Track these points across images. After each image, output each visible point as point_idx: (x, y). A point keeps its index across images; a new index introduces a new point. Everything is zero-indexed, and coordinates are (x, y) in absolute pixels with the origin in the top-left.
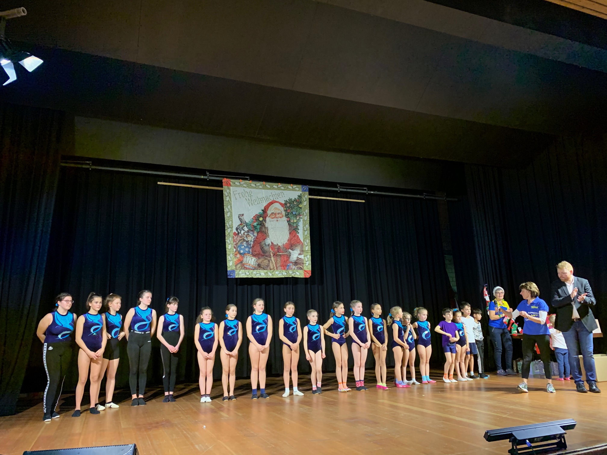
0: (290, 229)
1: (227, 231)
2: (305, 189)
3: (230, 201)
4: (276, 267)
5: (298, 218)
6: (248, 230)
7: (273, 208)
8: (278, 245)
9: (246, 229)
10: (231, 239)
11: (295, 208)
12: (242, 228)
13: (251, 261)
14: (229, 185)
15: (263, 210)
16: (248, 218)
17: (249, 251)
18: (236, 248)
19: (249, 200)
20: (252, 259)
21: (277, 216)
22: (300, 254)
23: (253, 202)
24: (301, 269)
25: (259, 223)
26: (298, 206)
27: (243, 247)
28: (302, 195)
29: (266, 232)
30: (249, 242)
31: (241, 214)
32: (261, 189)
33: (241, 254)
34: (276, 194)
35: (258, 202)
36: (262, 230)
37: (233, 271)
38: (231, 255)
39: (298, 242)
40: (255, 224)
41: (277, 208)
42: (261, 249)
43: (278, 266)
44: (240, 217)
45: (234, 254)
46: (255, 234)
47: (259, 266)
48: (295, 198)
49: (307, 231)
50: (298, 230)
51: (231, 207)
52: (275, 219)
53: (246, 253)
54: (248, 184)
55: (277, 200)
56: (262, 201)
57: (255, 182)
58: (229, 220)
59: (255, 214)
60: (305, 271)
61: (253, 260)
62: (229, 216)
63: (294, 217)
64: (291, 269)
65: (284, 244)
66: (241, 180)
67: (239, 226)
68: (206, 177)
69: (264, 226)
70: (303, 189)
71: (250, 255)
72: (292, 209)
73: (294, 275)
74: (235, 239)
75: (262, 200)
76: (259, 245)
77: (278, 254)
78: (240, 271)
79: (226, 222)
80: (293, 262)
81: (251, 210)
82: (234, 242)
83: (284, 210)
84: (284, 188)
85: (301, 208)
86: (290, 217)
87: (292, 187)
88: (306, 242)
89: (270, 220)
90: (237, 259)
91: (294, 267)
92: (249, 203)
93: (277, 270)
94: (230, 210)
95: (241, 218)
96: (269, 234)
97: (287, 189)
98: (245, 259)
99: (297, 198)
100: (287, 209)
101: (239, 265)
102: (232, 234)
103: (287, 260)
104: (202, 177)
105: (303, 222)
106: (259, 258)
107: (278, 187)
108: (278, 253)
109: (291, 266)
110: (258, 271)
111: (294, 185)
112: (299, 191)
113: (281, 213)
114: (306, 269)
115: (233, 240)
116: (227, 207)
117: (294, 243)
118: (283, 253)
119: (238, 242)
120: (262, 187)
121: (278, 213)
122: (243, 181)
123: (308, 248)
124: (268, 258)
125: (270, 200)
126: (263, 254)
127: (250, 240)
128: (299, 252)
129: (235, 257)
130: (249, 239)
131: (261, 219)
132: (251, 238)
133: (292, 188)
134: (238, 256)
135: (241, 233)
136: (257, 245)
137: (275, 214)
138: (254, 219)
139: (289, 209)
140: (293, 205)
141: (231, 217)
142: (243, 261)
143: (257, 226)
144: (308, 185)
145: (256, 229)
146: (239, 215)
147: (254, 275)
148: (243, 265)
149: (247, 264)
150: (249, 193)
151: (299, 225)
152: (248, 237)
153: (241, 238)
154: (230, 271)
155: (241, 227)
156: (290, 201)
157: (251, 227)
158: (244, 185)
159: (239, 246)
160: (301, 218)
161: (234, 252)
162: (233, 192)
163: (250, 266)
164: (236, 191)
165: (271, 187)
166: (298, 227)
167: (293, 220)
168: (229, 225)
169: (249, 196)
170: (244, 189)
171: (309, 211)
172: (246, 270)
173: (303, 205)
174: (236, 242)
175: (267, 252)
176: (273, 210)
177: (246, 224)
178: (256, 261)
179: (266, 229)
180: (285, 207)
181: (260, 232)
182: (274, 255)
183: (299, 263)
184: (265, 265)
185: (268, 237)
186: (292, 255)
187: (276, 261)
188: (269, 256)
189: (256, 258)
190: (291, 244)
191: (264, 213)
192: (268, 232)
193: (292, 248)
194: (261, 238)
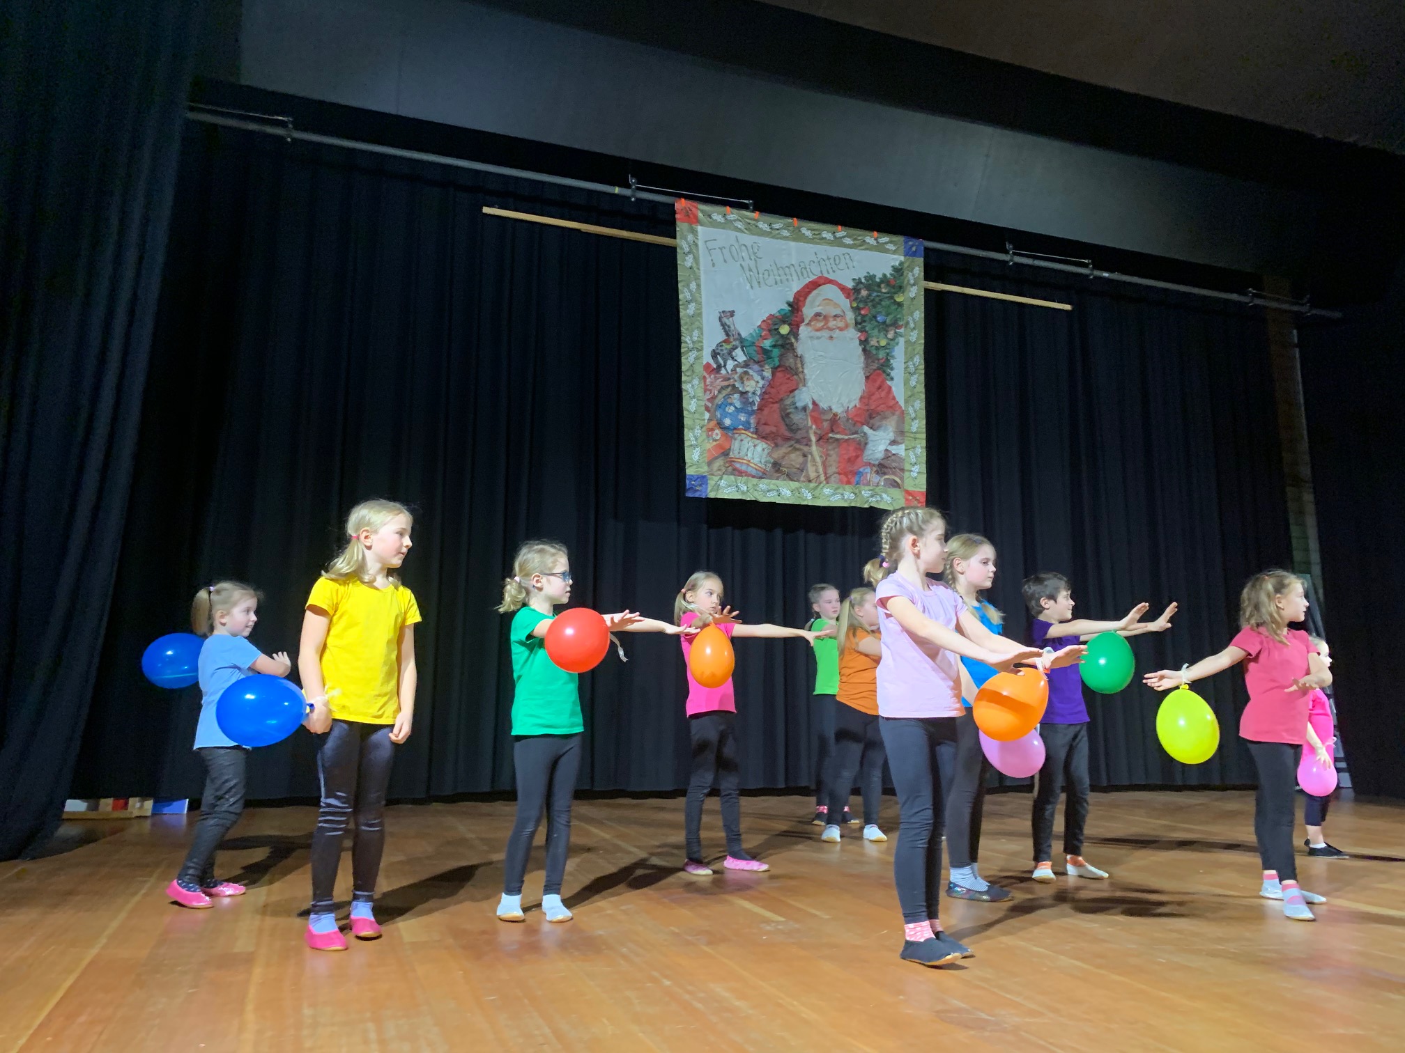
0: (867, 365)
1: (687, 359)
2: (914, 249)
3: (696, 269)
4: (825, 474)
5: (890, 335)
6: (745, 358)
7: (821, 298)
8: (831, 409)
9: (740, 356)
10: (697, 383)
11: (883, 303)
12: (730, 353)
13: (753, 451)
14: (693, 220)
15: (789, 304)
16: (747, 325)
17: (749, 423)
18: (712, 410)
19: (750, 270)
20: (755, 446)
21: (832, 324)
22: (893, 442)
23: (761, 275)
24: (896, 485)
25: (777, 341)
26: (892, 298)
27: (732, 408)
28: (906, 265)
29: (797, 369)
30: (750, 394)
31: (727, 310)
32: (786, 238)
33: (724, 428)
34: (829, 259)
35: (778, 278)
36: (787, 364)
37: (703, 479)
38: (698, 431)
39: (891, 407)
40: (767, 344)
41: (831, 300)
42: (784, 420)
43: (831, 470)
44: (725, 318)
45: (704, 429)
47: (777, 469)
48: (885, 275)
49: (916, 376)
50: (892, 369)
51: (699, 286)
52: (825, 334)
53: (741, 427)
54: (748, 221)
55: (831, 277)
56: (789, 277)
57: (768, 218)
58: (693, 326)
59: (767, 315)
60: (908, 492)
61: (759, 448)
62: (692, 312)
63: (879, 331)
64: (868, 484)
65: (850, 407)
66: (728, 208)
67: (720, 345)
68: (627, 192)
69: (794, 349)
70: (908, 247)
71: (750, 434)
72: (874, 306)
73: (877, 501)
74: (708, 380)
75: (788, 272)
76: (776, 406)
77: (831, 437)
78: (721, 479)
79: (683, 329)
80: (872, 462)
81: (757, 302)
82: (705, 392)
83: (852, 307)
84: (852, 242)
85: (900, 305)
86: (867, 329)
87: (876, 239)
88: (913, 406)
90: (715, 443)
91: (875, 478)
92: (749, 280)
93: (827, 483)
94: (697, 294)
95: (728, 323)
96: (807, 377)
97: (861, 245)
98: (736, 445)
99: (891, 274)
100: (861, 305)
101: (719, 463)
102: (699, 369)
103: (857, 457)
104: (617, 190)
105: (906, 348)
106: (776, 445)
107: (835, 237)
108: (831, 435)
109: (869, 475)
110: (774, 481)
111: (881, 234)
112: (894, 252)
113: (843, 317)
114: (910, 489)
115: (702, 385)
116: (688, 286)
117: (878, 408)
118: (846, 435)
119: (716, 393)
120: (788, 234)
121: (835, 316)
122: (735, 211)
123: (918, 425)
124: (802, 447)
126: (787, 434)
127: (752, 390)
128: (891, 436)
129: (708, 436)
130: (750, 386)
132: (755, 384)
133: (875, 243)
134: (717, 434)
135: (725, 366)
136: (771, 405)
137: (825, 316)
138: (765, 327)
139: (867, 305)
140: (879, 294)
141: (699, 318)
142: (730, 449)
143: (771, 351)
144: (924, 239)
145: (770, 358)
146: (720, 312)
147: (760, 493)
148: (731, 462)
149: (741, 461)
150: (751, 250)
151: (893, 354)
152: (745, 379)
153: (726, 383)
154: (692, 476)
155: (726, 349)
156: (870, 282)
157: (755, 351)
158: (736, 225)
159: (721, 405)
160: (901, 336)
161: (706, 421)
162: (706, 242)
163: (749, 467)
164: (715, 240)
165: (814, 234)
166: (889, 361)
167: (878, 338)
168: (693, 342)
169: (751, 259)
170: (736, 237)
171: (923, 315)
172: (738, 478)
173: (906, 295)
174: (712, 394)
175: (800, 429)
176: (818, 306)
177: (741, 343)
178: (768, 453)
179: (798, 361)
180: (855, 299)
181: (779, 369)
182: (820, 439)
183: (890, 468)
184: (794, 466)
185: (805, 386)
186: (870, 442)
187: (826, 459)
188: (805, 440)
189: (767, 444)
190: (868, 410)
191: (793, 312)
192: (803, 369)
193: (871, 422)
194: (784, 388)
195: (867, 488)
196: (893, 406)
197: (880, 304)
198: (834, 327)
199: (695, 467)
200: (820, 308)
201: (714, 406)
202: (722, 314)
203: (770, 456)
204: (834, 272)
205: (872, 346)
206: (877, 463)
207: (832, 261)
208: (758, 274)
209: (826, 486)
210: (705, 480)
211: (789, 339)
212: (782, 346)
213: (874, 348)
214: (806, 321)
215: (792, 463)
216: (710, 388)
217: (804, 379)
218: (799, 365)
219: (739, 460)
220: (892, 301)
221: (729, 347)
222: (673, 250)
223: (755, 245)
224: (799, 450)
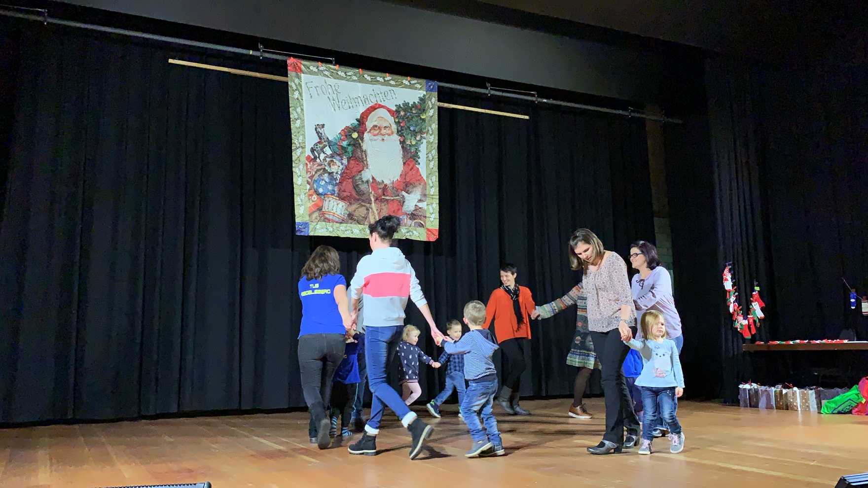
0: (404, 157)
1: (296, 153)
2: (432, 87)
3: (301, 100)
5: (418, 138)
7: (376, 117)
8: (383, 182)
10: (302, 167)
11: (414, 119)
12: (322, 150)
13: (336, 207)
14: (298, 70)
15: (357, 120)
16: (333, 132)
17: (334, 191)
18: (311, 183)
19: (334, 100)
20: (338, 204)
21: (383, 131)
22: (420, 201)
23: (340, 103)
24: (421, 225)
25: (351, 142)
26: (419, 116)
27: (324, 182)
28: (427, 97)
29: (363, 158)
30: (334, 174)
31: (320, 124)
32: (355, 81)
33: (318, 194)
34: (381, 93)
36: (357, 156)
38: (303, 196)
39: (419, 180)
40: (345, 144)
41: (381, 118)
42: (355, 189)
44: (319, 128)
45: (307, 195)
46: (344, 161)
47: (351, 218)
48: (414, 103)
49: (433, 162)
51: (302, 110)
52: (380, 137)
53: (329, 193)
54: (332, 71)
55: (383, 104)
56: (358, 105)
57: (343, 68)
58: (299, 134)
59: (344, 127)
60: (428, 230)
61: (340, 206)
62: (298, 126)
63: (411, 136)
64: (405, 225)
65: (395, 181)
66: (320, 63)
67: (316, 144)
68: (257, 54)
69: (361, 147)
70: (428, 86)
71: (335, 197)
72: (409, 121)
73: (410, 235)
74: (309, 167)
75: (356, 101)
76: (351, 180)
77: (383, 199)
78: (317, 224)
79: (293, 136)
80: (408, 213)
81: (338, 119)
82: (307, 173)
83: (395, 122)
84: (394, 83)
85: (424, 120)
86: (404, 134)
87: (409, 81)
88: (431, 180)
89: (371, 138)
90: (313, 203)
91: (409, 222)
92: (333, 105)
94: (301, 115)
96: (369, 163)
97: (400, 85)
98: (326, 204)
100: (401, 120)
101: (316, 215)
102: (303, 159)
103: (399, 209)
104: (251, 52)
105: (427, 146)
106: (351, 204)
107: (384, 80)
108: (383, 197)
109: (405, 220)
110: (349, 225)
111: (413, 78)
112: (421, 89)
113: (390, 127)
114: (430, 228)
115: (305, 168)
116: (296, 111)
117: (411, 181)
118: (392, 197)
119: (314, 173)
120: (356, 79)
121: (385, 127)
122: (324, 65)
123: (434, 191)
124: (366, 204)
126: (357, 197)
127: (336, 171)
128: (419, 197)
129: (309, 199)
130: (334, 169)
132: (337, 168)
133: (409, 84)
134: (314, 198)
136: (347, 180)
137: (379, 127)
138: (343, 134)
139: (404, 120)
140: (411, 114)
141: (303, 129)
142: (322, 206)
143: (348, 148)
144: (438, 81)
145: (346, 152)
147: (341, 232)
148: (324, 214)
149: (330, 213)
150: (334, 88)
151: (419, 149)
152: (331, 165)
153: (319, 167)
154: (299, 223)
156: (406, 107)
157: (338, 148)
158: (324, 73)
159: (317, 180)
160: (424, 139)
161: (308, 190)
162: (306, 83)
163: (334, 217)
164: (312, 82)
165: (372, 79)
166: (417, 153)
167: (411, 140)
168: (299, 143)
169: (334, 93)
170: (325, 80)
171: (437, 126)
172: (327, 223)
173: (427, 114)
174: (311, 174)
175: (365, 194)
176: (375, 121)
177: (329, 143)
178: (346, 208)
179: (363, 154)
180: (397, 117)
181: (352, 158)
182: (376, 199)
183: (418, 216)
184: (361, 216)
185: (367, 168)
186: (406, 201)
187: (380, 211)
188: (367, 200)
189: (345, 203)
190: (405, 182)
191: (360, 125)
192: (367, 158)
193: (407, 189)
194: (355, 169)
196: (420, 179)
197: (412, 120)
198: (385, 134)
199: (301, 217)
200: (376, 122)
201: (313, 181)
203: (347, 210)
204: (384, 101)
206: (410, 213)
207: (383, 95)
210: (307, 225)
211: (358, 141)
212: (354, 145)
213: (408, 145)
214: (368, 130)
216: (310, 170)
217: (367, 165)
218: (364, 156)
219: (328, 213)
220: (419, 118)
221: (321, 146)
223: (336, 85)
224: (365, 206)
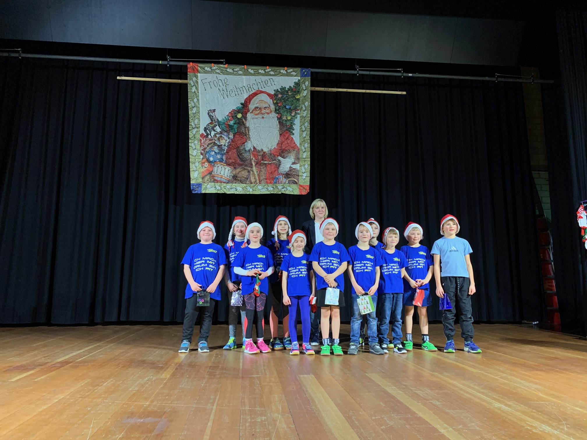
0: (280, 129)
1: (192, 132)
2: (306, 73)
3: (197, 93)
4: (259, 179)
5: (293, 114)
6: (220, 130)
7: (258, 100)
8: (262, 150)
9: (218, 129)
10: (197, 142)
12: (213, 128)
13: (224, 171)
14: (196, 71)
16: (221, 115)
18: (204, 154)
19: (223, 90)
20: (225, 169)
21: (263, 111)
22: (294, 163)
23: (228, 92)
24: (295, 183)
25: (236, 121)
26: (294, 97)
27: (213, 152)
28: (301, 81)
29: (246, 133)
30: (223, 146)
31: (212, 109)
32: (241, 75)
33: (210, 162)
34: (262, 82)
35: (236, 93)
36: (241, 131)
37: (199, 185)
38: (197, 164)
40: (232, 123)
41: (263, 101)
42: (239, 156)
43: (261, 178)
44: (211, 113)
45: (200, 163)
46: (230, 136)
47: (235, 178)
48: (290, 87)
49: (306, 132)
50: (294, 130)
51: (198, 100)
52: (260, 116)
53: (218, 161)
54: (222, 69)
55: (263, 90)
56: (242, 92)
57: (232, 66)
58: (195, 118)
59: (232, 110)
60: (301, 186)
61: (227, 170)
62: (195, 112)
63: (287, 112)
64: (281, 183)
65: (272, 149)
66: (213, 64)
67: (208, 125)
68: (165, 63)
69: (244, 124)
70: (302, 73)
71: (223, 164)
72: (285, 102)
73: (285, 191)
74: (202, 141)
75: (241, 89)
76: (235, 150)
77: (262, 163)
78: (208, 185)
79: (190, 120)
80: (283, 173)
81: (226, 105)
82: (201, 146)
83: (273, 103)
84: (274, 73)
85: (298, 100)
86: (281, 112)
87: (286, 71)
88: (304, 146)
89: (253, 117)
90: (206, 169)
91: (284, 180)
92: (223, 95)
93: (260, 184)
94: (197, 103)
95: (212, 115)
96: (251, 136)
97: (278, 74)
98: (215, 169)
99: (293, 86)
100: (278, 102)
101: (207, 177)
102: (198, 136)
103: (275, 171)
104: (160, 62)
105: (301, 120)
106: (235, 168)
107: (265, 72)
108: (262, 162)
109: (281, 179)
110: (234, 184)
111: (289, 68)
112: (295, 76)
113: (269, 107)
114: (302, 184)
115: (199, 143)
116: (193, 101)
117: (286, 148)
118: (270, 161)
119: (206, 146)
120: (242, 73)
121: (265, 108)
122: (216, 65)
123: (306, 155)
124: (248, 168)
125: (253, 90)
126: (241, 163)
127: (224, 144)
128: (293, 160)
129: (202, 166)
130: (223, 142)
131: (239, 116)
132: (225, 141)
133: (286, 73)
134: (206, 165)
135: (210, 134)
136: (232, 150)
137: (260, 108)
138: (230, 116)
139: (281, 101)
140: (287, 96)
141: (198, 114)
142: (212, 171)
143: (234, 126)
144: (311, 68)
145: (232, 129)
146: (208, 111)
147: (227, 190)
148: (213, 176)
149: (218, 176)
150: (223, 82)
151: (294, 123)
152: (220, 139)
153: (211, 142)
154: (194, 184)
155: (211, 126)
156: (283, 90)
157: (226, 126)
158: (216, 71)
159: (208, 151)
160: (298, 114)
161: (201, 159)
162: (202, 80)
163: (222, 179)
164: (206, 79)
165: (255, 72)
166: (292, 126)
167: (287, 116)
168: (195, 125)
169: (223, 85)
170: (216, 76)
171: (310, 104)
172: (215, 183)
173: (301, 95)
174: (204, 147)
175: (247, 160)
176: (256, 104)
177: (218, 123)
178: (231, 172)
180: (275, 99)
181: (237, 134)
182: (257, 164)
183: (292, 175)
184: (243, 177)
186: (282, 164)
187: (260, 173)
188: (249, 165)
189: (230, 168)
190: (281, 149)
191: (244, 108)
192: (249, 133)
193: (283, 155)
194: (239, 142)
195: (280, 185)
196: (294, 147)
197: (288, 100)
198: (265, 113)
199: (195, 180)
200: (258, 104)
201: (205, 152)
202: (209, 111)
204: (264, 87)
205: (284, 120)
206: (285, 173)
207: (264, 83)
208: (227, 91)
209: (259, 185)
210: (200, 185)
211: (242, 120)
212: (239, 123)
213: (284, 121)
214: (251, 111)
215: (243, 175)
216: (203, 144)
217: (249, 138)
218: (247, 131)
219: (217, 176)
220: (294, 98)
221: (212, 126)
222: (186, 85)
223: (226, 79)
224: (247, 169)
